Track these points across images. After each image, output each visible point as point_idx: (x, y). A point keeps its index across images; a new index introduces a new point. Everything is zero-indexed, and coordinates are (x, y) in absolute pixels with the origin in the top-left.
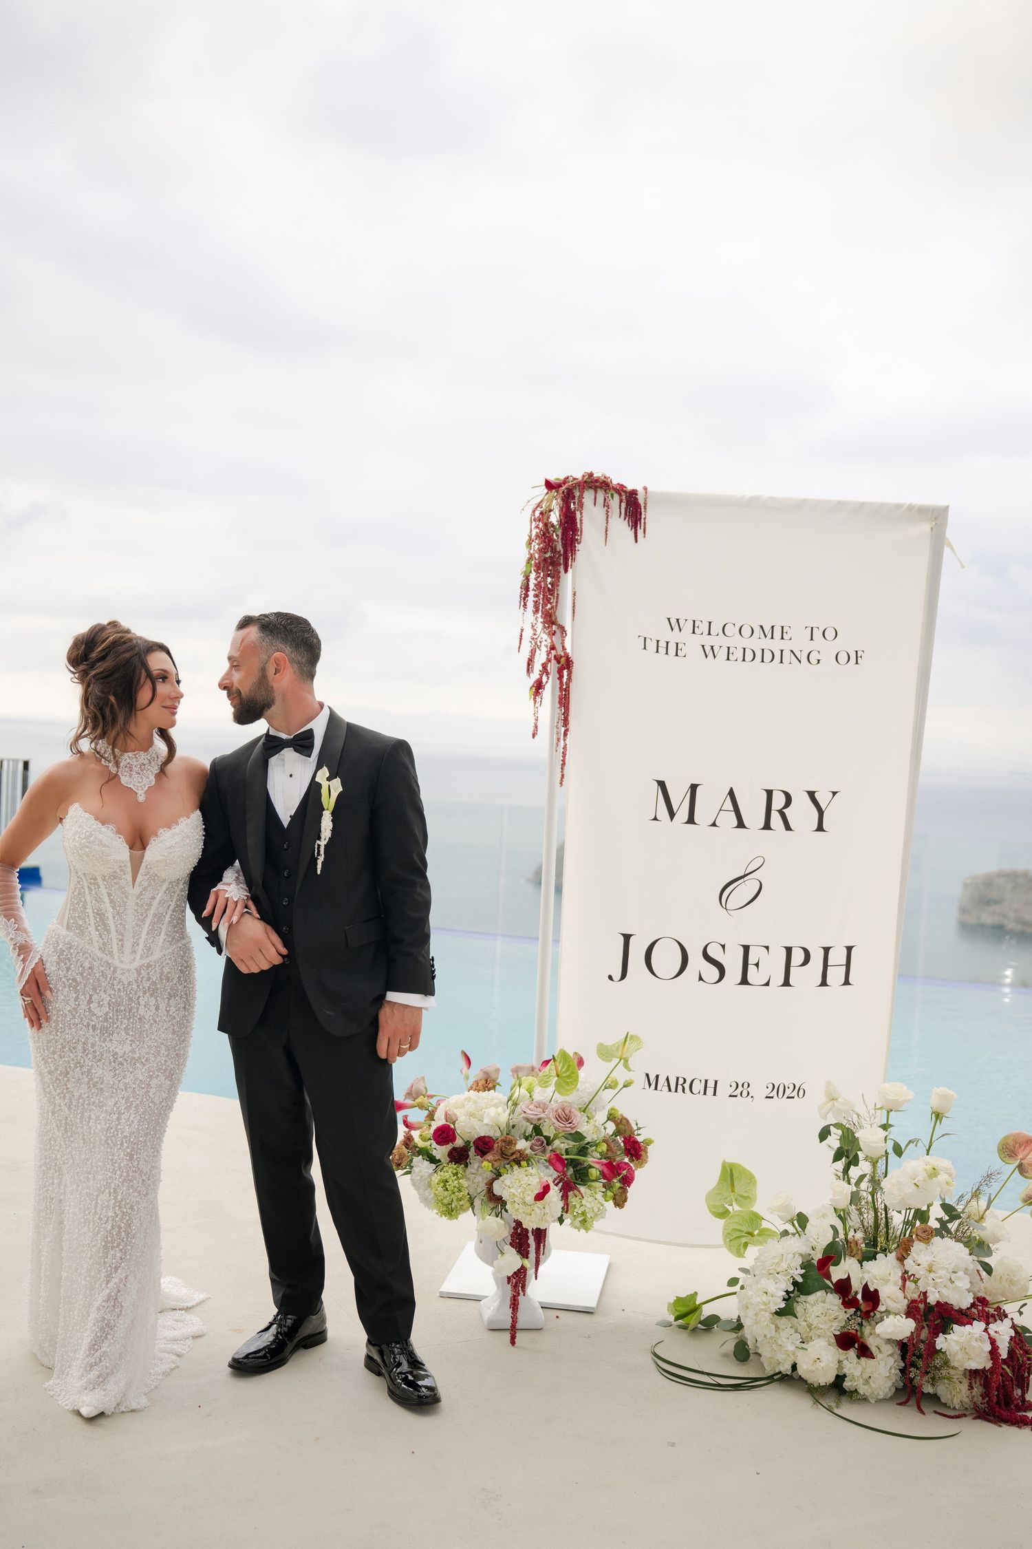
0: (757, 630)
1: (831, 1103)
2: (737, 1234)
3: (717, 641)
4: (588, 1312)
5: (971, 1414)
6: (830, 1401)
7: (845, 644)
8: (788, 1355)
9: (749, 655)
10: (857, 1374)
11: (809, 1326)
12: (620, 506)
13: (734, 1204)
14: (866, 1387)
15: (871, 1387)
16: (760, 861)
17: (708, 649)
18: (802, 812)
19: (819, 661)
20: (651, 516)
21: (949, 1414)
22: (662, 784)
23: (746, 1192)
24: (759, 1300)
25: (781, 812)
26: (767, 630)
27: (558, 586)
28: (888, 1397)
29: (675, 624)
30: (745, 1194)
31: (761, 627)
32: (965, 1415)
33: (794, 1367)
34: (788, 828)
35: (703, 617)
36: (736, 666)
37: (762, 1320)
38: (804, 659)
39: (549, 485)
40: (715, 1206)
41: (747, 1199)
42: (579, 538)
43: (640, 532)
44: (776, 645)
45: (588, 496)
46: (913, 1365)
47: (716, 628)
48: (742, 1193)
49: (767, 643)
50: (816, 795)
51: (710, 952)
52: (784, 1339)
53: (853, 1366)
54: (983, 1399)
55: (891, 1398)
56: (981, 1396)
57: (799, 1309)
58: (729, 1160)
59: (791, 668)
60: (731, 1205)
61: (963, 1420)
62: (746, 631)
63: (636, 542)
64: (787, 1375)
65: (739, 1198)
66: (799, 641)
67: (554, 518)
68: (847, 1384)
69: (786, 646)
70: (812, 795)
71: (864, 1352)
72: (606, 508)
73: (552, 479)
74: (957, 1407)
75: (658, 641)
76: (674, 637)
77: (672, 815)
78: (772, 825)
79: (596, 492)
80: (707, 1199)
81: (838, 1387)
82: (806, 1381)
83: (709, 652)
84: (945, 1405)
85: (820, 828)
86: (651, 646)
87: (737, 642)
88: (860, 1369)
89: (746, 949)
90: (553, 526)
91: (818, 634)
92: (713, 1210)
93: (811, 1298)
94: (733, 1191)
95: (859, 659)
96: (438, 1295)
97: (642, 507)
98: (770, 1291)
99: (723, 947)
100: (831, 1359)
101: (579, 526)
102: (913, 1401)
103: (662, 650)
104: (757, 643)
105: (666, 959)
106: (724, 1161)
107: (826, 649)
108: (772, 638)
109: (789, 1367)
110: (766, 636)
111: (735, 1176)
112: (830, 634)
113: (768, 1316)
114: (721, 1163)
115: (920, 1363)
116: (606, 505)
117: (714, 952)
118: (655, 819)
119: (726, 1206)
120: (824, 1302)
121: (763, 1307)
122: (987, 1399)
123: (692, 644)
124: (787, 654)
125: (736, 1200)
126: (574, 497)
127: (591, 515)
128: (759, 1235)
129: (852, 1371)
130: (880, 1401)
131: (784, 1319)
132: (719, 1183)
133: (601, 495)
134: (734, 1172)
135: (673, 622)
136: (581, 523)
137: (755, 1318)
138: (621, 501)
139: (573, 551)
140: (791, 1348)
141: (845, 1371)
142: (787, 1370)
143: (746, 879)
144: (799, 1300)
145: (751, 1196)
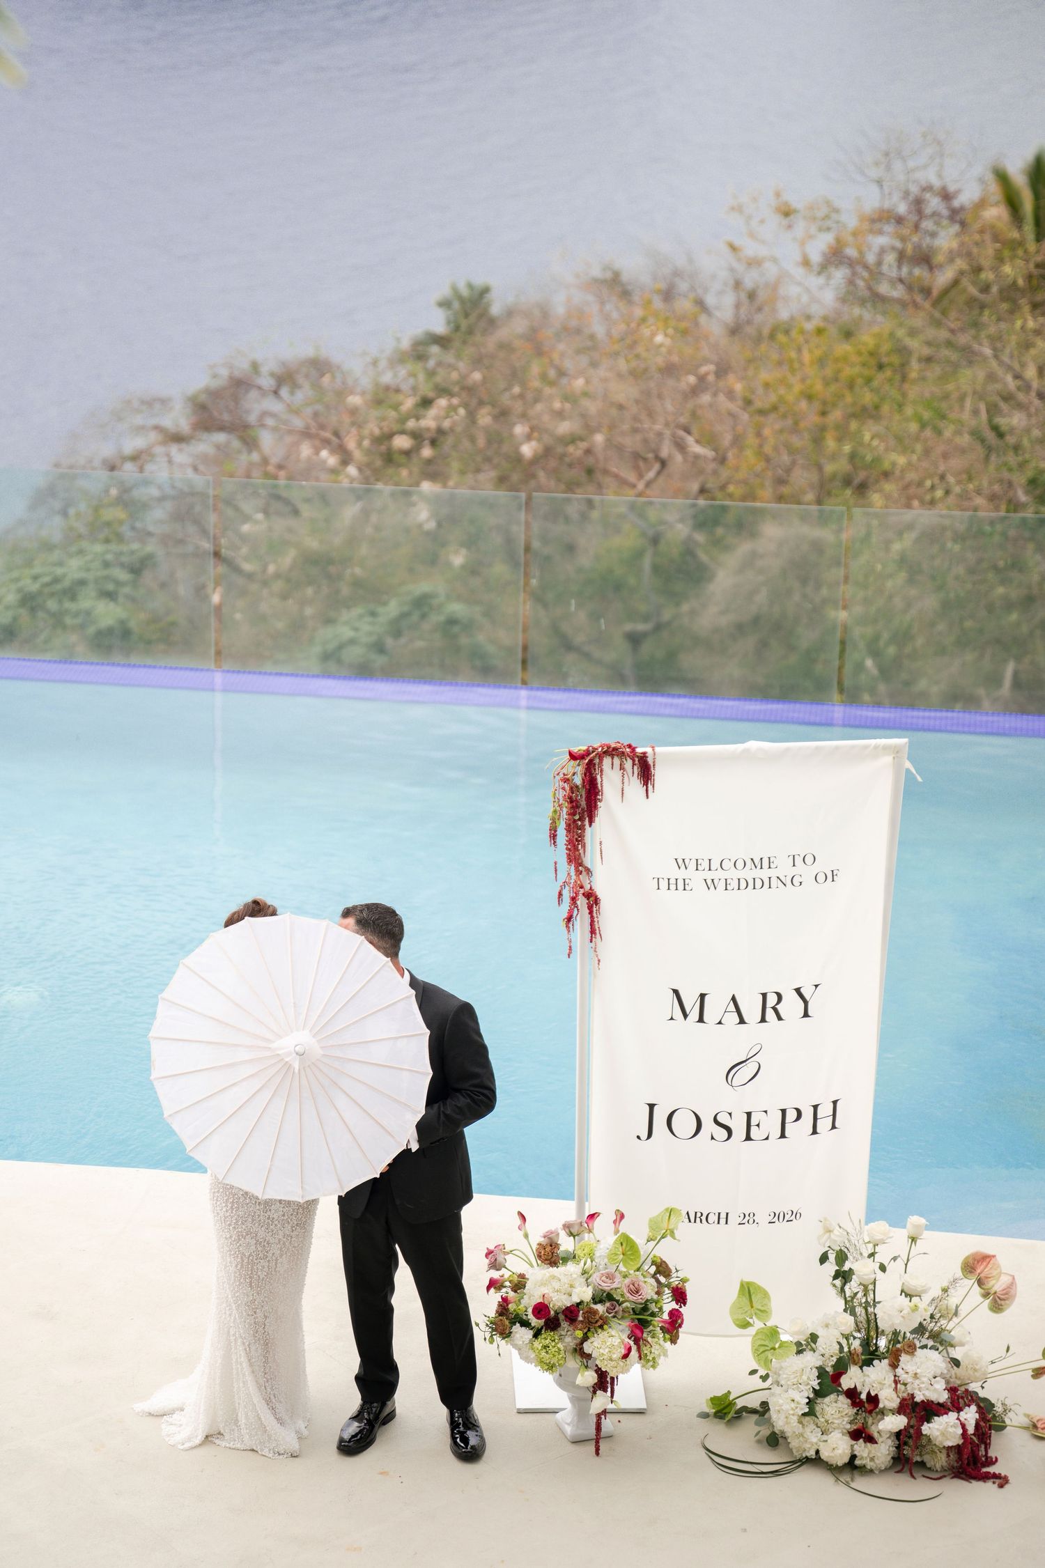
0: (749, 863)
1: (828, 1234)
2: (762, 1349)
3: (718, 875)
4: (640, 1412)
5: (949, 1475)
6: (846, 1477)
7: (822, 866)
8: (813, 1445)
9: (743, 884)
10: (865, 1455)
11: (827, 1421)
12: (633, 768)
13: (754, 1317)
14: (872, 1464)
15: (875, 1463)
16: (759, 1047)
17: (709, 882)
18: (791, 1006)
19: (801, 883)
20: (659, 773)
21: (933, 1477)
22: (676, 992)
23: (763, 1306)
24: (788, 1407)
25: (774, 1009)
26: (757, 861)
27: (584, 836)
28: (888, 1467)
29: (681, 863)
30: (762, 1309)
31: (752, 859)
32: (945, 1476)
33: (817, 1452)
34: (780, 1018)
35: (704, 856)
36: (733, 894)
37: (792, 1421)
38: (788, 882)
39: (573, 757)
40: (738, 1319)
41: (764, 1313)
42: (600, 797)
43: (650, 787)
44: (765, 874)
45: (607, 761)
46: (906, 1443)
47: (715, 865)
48: (760, 1307)
49: (757, 873)
50: (802, 990)
51: (719, 1119)
52: (808, 1434)
53: (861, 1448)
54: (958, 1463)
55: (891, 1468)
56: (956, 1461)
57: (818, 1408)
58: (747, 1279)
59: (778, 892)
60: (752, 1318)
61: (945, 1479)
62: (740, 864)
63: (647, 797)
64: (812, 1459)
65: (757, 1311)
66: (784, 868)
67: (578, 780)
68: (857, 1462)
69: (773, 873)
70: (798, 991)
71: (870, 1439)
72: (622, 771)
73: (575, 750)
74: (939, 1470)
75: (669, 879)
76: (681, 874)
77: (685, 1015)
78: (767, 1018)
79: (612, 759)
80: (732, 1313)
81: (852, 1466)
82: (827, 1463)
83: (710, 884)
84: (930, 1469)
85: (806, 1015)
86: (664, 884)
87: (733, 874)
88: (867, 1451)
89: (749, 1114)
90: (577, 787)
91: (799, 860)
92: (737, 1323)
93: (827, 1400)
94: (752, 1307)
95: (835, 877)
96: (516, 1411)
97: (652, 767)
98: (796, 1400)
99: (730, 1114)
100: (845, 1447)
101: (599, 785)
102: (906, 1468)
103: (673, 887)
104: (749, 873)
105: (684, 1124)
106: (742, 1281)
107: (806, 872)
108: (761, 868)
109: (814, 1453)
110: (756, 867)
111: (752, 1292)
112: (809, 859)
113: (795, 1418)
114: (739, 1281)
115: (911, 1442)
116: (622, 768)
117: (723, 1119)
118: (672, 1019)
119: (748, 1319)
120: (836, 1402)
121: (791, 1412)
122: (960, 1462)
123: (696, 879)
124: (774, 880)
125: (755, 1314)
126: (595, 764)
127: (611, 778)
128: (779, 1347)
129: (861, 1453)
130: (881, 1471)
131: (807, 1418)
132: (738, 1297)
133: (617, 761)
134: (751, 1289)
135: (680, 862)
136: (602, 786)
137: (785, 1420)
138: (634, 764)
139: (596, 807)
140: (814, 1440)
141: (856, 1453)
142: (812, 1455)
143: (747, 1062)
144: (818, 1402)
145: (767, 1310)
